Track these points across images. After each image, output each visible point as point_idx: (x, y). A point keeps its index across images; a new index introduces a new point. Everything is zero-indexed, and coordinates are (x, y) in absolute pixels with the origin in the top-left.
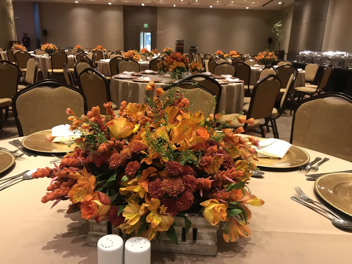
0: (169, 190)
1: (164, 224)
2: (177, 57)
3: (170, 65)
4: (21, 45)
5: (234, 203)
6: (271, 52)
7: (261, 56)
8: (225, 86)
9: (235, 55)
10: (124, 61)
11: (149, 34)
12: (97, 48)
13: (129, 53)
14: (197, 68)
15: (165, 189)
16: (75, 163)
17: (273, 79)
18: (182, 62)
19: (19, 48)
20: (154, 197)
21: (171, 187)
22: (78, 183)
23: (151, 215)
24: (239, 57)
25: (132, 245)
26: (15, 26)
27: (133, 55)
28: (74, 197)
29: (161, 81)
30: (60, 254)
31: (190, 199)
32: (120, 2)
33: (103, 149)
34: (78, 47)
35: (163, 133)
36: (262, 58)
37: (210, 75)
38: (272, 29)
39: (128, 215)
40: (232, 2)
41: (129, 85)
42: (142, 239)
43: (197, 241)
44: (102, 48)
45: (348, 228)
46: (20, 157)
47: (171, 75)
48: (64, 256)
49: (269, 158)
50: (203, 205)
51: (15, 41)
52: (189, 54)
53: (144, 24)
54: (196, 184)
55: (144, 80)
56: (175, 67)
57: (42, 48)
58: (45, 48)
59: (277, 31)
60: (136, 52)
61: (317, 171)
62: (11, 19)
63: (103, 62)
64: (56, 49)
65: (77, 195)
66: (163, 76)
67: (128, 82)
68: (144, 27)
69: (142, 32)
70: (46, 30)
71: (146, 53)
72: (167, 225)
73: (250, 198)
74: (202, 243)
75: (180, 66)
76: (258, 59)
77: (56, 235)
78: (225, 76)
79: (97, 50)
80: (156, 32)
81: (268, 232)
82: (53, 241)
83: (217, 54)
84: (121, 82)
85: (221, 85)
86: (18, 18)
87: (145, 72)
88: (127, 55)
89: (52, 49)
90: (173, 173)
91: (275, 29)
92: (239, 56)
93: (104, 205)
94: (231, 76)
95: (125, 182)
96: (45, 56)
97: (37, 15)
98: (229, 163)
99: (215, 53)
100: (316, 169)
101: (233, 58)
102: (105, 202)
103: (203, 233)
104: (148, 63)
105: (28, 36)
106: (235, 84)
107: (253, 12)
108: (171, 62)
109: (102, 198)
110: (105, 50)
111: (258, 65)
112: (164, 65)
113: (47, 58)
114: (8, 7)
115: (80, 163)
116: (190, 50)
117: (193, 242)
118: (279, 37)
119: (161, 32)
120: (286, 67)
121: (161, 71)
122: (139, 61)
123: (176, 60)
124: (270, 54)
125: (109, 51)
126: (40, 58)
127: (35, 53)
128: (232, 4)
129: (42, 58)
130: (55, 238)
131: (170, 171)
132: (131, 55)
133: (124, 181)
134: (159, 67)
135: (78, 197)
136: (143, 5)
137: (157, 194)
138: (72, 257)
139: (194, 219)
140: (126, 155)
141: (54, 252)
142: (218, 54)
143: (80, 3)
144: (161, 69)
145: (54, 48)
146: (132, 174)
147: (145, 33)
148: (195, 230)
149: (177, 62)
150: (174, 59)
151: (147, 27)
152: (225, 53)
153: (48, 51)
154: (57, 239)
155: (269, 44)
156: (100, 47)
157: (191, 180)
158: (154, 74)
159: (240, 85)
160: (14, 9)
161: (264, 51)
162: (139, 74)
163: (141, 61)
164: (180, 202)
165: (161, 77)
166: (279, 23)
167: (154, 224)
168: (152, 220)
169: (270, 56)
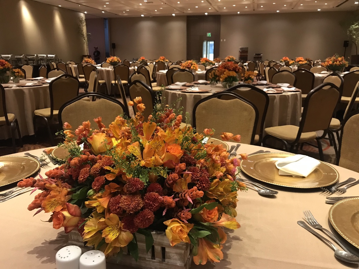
0: (125, 207)
1: (122, 240)
2: (229, 66)
3: (221, 74)
4: (90, 59)
5: (205, 224)
6: (341, 57)
7: (329, 62)
8: (278, 95)
9: (302, 61)
10: (178, 72)
11: (212, 43)
12: (160, 59)
13: (187, 63)
14: (250, 76)
15: (122, 206)
16: (57, 175)
17: (331, 88)
18: (233, 71)
19: (89, 62)
20: (113, 212)
21: (128, 204)
22: (50, 194)
23: (106, 230)
24: (306, 64)
25: (86, 258)
26: (87, 42)
27: (190, 65)
28: (47, 207)
29: (210, 91)
30: (40, 260)
31: (148, 217)
32: (183, 13)
33: (74, 163)
34: (142, 59)
35: (134, 149)
36: (329, 64)
37: (267, 84)
38: (348, 32)
39: (88, 229)
40: (302, 5)
41: (178, 96)
42: (98, 253)
43: (166, 260)
44: (164, 58)
45: (353, 263)
46: (47, 165)
47: (223, 85)
48: (43, 262)
49: (291, 176)
50: (166, 224)
51: (87, 55)
52: (252, 62)
53: (207, 33)
54: (158, 202)
55: (193, 91)
56: (226, 76)
57: (107, 61)
58: (109, 61)
59: (354, 33)
60: (194, 62)
61: (344, 194)
62: (84, 35)
63: (161, 73)
64: (120, 61)
65: (50, 205)
66: (215, 86)
67: (177, 93)
68: (207, 36)
69: (206, 41)
70: (115, 44)
71: (206, 62)
72: (126, 241)
73: (226, 220)
74: (171, 263)
75: (231, 75)
76: (325, 65)
77: (45, 241)
78: (282, 85)
79: (159, 61)
80: (219, 40)
81: (253, 258)
82: (40, 246)
83: (283, 61)
84: (171, 92)
85: (268, 95)
86: (90, 33)
87: (198, 82)
88: (185, 65)
89: (116, 62)
90: (131, 190)
91: (351, 32)
92: (306, 62)
93: (72, 217)
94: (288, 85)
95: (91, 196)
96: (110, 68)
97: (107, 31)
98: (202, 182)
99: (281, 60)
100: (344, 191)
101: (299, 65)
102: (74, 214)
103: (171, 253)
104: (205, 72)
105: (98, 50)
106: (290, 93)
107: (325, 14)
108: (223, 71)
109: (71, 210)
110: (167, 60)
111: (326, 72)
112: (216, 75)
113: (111, 70)
114: (81, 24)
115: (62, 175)
116: (254, 57)
117: (162, 261)
118: (355, 39)
119: (225, 40)
120: (355, 73)
121: (213, 81)
122: (197, 71)
123: (228, 69)
124: (340, 59)
125: (171, 62)
126: (105, 70)
127: (101, 66)
128: (301, 7)
129: (107, 70)
130: (42, 244)
131: (129, 187)
132: (189, 65)
133: (89, 195)
134: (210, 77)
135: (50, 207)
136: (206, 14)
137: (116, 210)
138: (49, 264)
139: (160, 237)
140: (95, 170)
141: (37, 257)
142: (285, 61)
143: (146, 16)
144: (213, 79)
145: (118, 60)
146: (96, 188)
147: (208, 42)
148: (163, 249)
149: (229, 71)
150: (225, 68)
151: (210, 36)
152: (293, 59)
153: (113, 63)
154: (44, 245)
155: (344, 48)
156: (162, 58)
157: (153, 198)
158: (206, 84)
159: (296, 94)
160: (87, 25)
161: (333, 56)
162: (192, 84)
163: (199, 71)
164: (137, 219)
165: (212, 87)
166: (355, 25)
167: (108, 239)
168: (108, 235)
169: (339, 62)
